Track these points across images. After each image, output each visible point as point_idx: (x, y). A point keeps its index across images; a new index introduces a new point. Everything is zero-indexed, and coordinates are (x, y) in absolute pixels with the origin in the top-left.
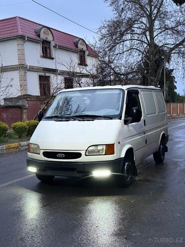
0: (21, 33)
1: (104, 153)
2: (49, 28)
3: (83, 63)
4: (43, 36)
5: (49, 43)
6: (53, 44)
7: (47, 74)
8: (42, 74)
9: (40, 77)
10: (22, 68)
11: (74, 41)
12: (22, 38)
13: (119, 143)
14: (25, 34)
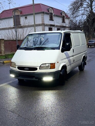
0: (43, 11)
1: (49, 68)
2: (52, 8)
3: (63, 21)
4: (50, 11)
5: (52, 14)
6: (53, 14)
7: (51, 27)
8: (50, 27)
9: (49, 28)
10: (43, 25)
11: (60, 12)
12: (43, 13)
13: (58, 62)
14: (44, 11)
